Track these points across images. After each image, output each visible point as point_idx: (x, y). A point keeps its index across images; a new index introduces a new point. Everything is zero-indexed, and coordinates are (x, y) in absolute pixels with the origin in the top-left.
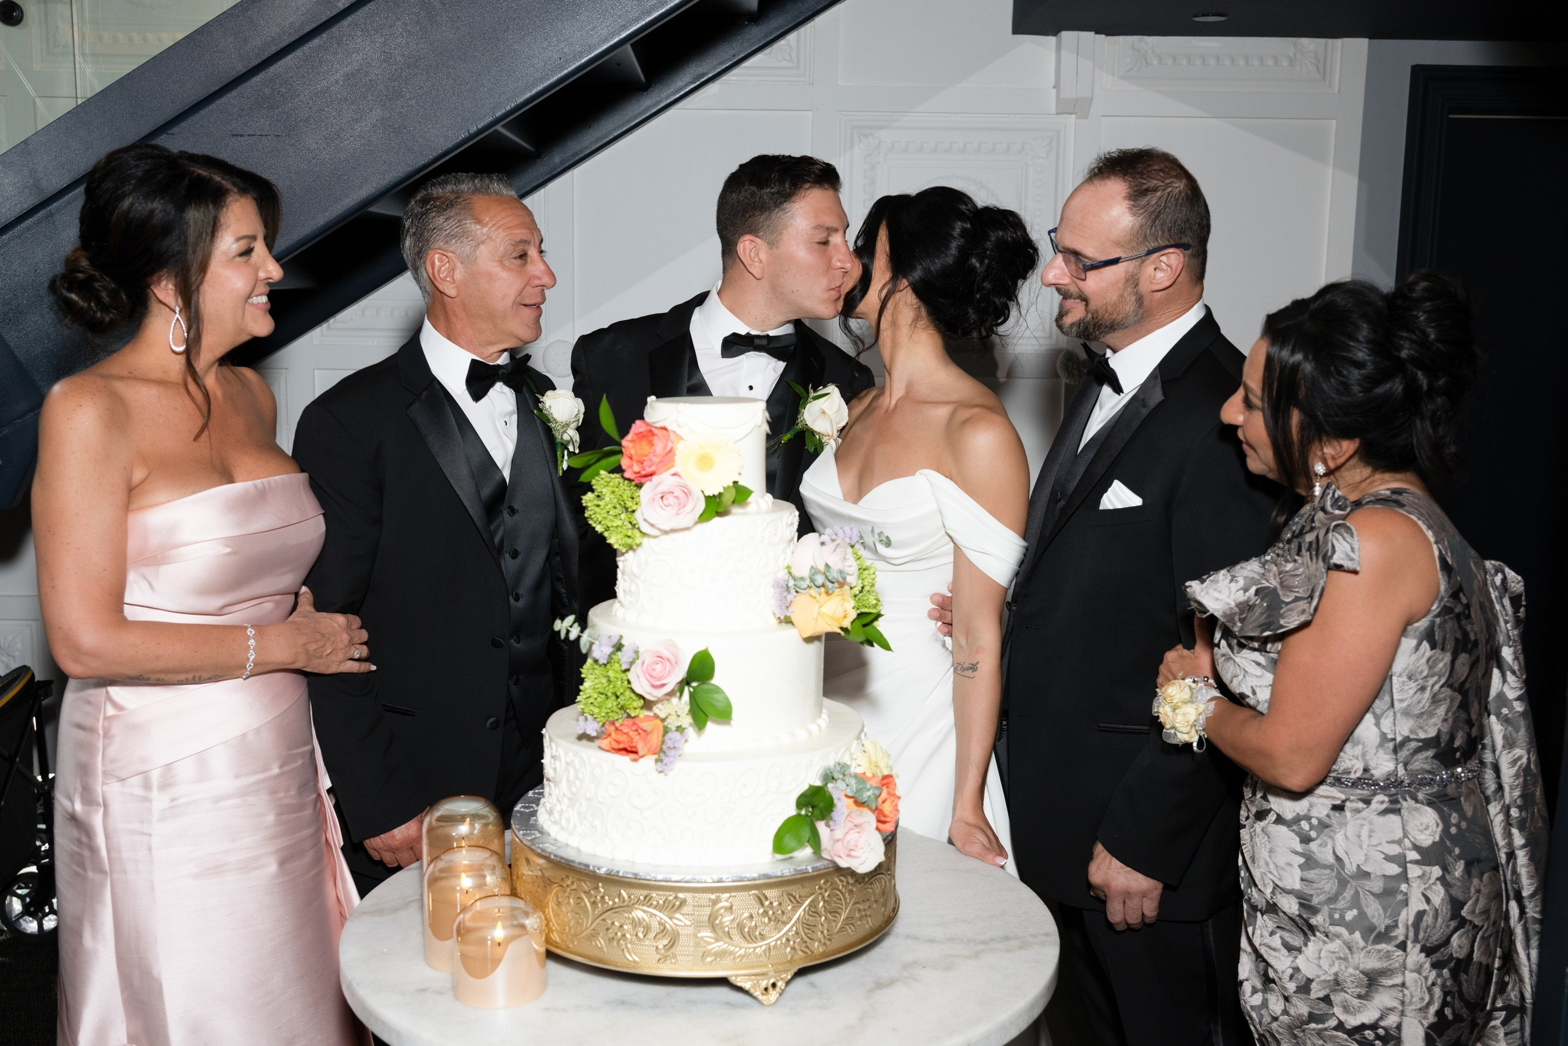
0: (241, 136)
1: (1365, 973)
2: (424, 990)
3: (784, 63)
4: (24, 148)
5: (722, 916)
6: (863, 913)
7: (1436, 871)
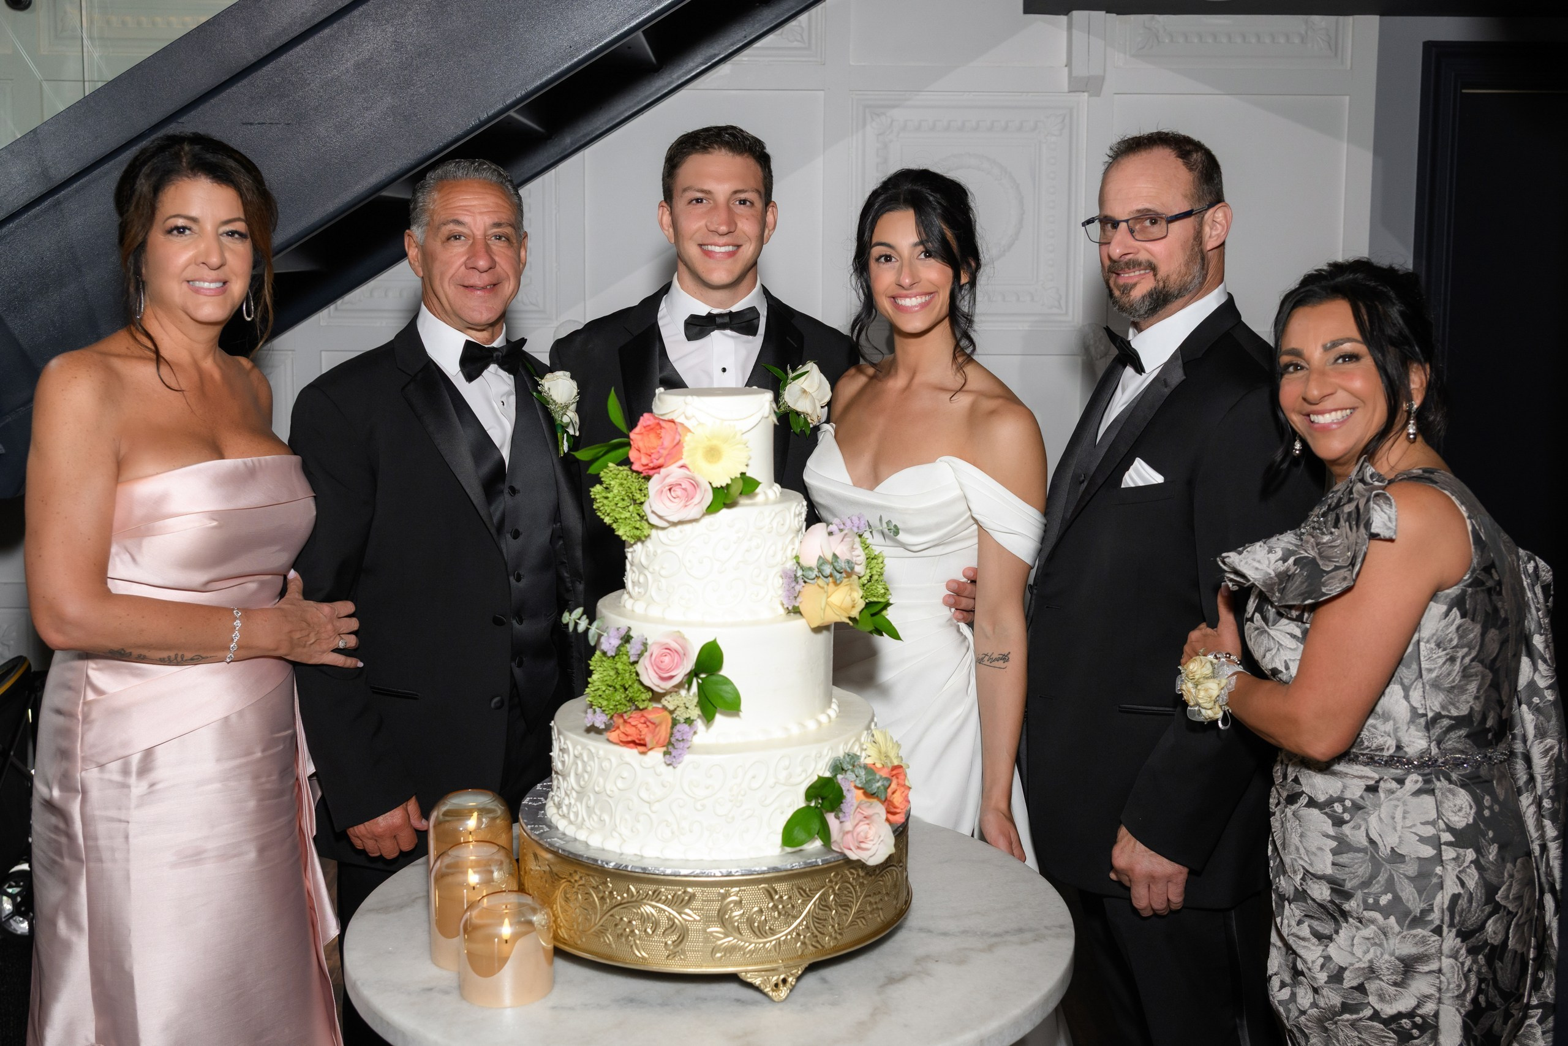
0: (251, 124)
1: (1401, 959)
2: (430, 989)
3: (796, 44)
4: (33, 137)
5: (732, 911)
6: (875, 906)
7: (1470, 854)
